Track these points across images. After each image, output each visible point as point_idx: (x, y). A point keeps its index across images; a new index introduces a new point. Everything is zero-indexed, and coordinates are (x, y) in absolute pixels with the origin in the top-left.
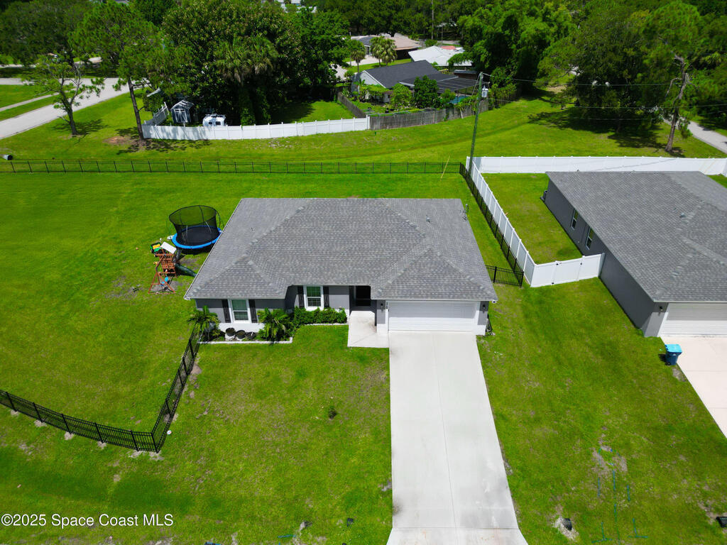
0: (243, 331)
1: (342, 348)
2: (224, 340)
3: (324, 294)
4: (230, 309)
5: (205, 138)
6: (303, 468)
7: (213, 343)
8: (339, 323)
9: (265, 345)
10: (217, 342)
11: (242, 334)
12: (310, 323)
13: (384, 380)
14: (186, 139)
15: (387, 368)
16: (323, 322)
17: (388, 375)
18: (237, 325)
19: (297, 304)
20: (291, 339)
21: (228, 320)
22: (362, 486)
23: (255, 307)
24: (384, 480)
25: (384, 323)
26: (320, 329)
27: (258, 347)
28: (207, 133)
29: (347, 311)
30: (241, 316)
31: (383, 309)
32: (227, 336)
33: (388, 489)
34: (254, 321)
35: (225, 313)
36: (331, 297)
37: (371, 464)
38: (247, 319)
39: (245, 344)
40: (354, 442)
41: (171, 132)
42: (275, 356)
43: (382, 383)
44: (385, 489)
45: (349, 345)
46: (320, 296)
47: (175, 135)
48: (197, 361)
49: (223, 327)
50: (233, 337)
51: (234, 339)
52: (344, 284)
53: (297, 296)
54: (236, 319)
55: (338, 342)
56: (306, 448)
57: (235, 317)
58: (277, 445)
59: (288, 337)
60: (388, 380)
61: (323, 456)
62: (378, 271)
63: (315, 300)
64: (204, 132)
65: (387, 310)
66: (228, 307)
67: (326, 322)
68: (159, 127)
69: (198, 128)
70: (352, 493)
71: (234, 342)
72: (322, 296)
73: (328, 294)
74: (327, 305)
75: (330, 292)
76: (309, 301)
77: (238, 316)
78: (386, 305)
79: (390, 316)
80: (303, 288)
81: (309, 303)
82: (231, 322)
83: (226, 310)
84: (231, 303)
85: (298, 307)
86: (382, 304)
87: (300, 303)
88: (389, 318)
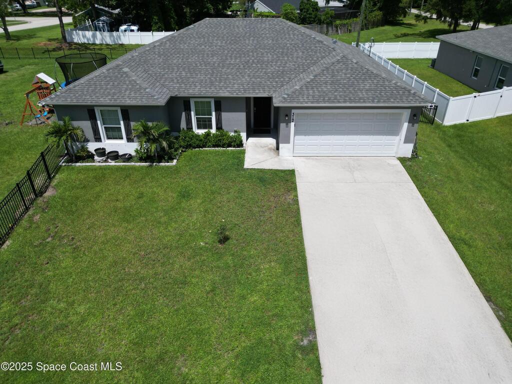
0: (117, 152)
1: (237, 170)
2: (94, 161)
3: (216, 111)
4: (99, 122)
5: (121, 43)
6: (177, 310)
7: (78, 164)
8: (234, 147)
9: (142, 167)
10: (84, 164)
11: (115, 156)
12: (198, 146)
13: (291, 202)
14: (104, 43)
15: (295, 189)
16: (214, 146)
17: (297, 196)
18: (109, 145)
19: (183, 125)
20: (175, 161)
21: (98, 139)
22: (267, 337)
23: (129, 120)
24: (303, 327)
25: (289, 143)
26: (211, 153)
27: (133, 168)
28: (122, 37)
29: (244, 135)
30: (113, 133)
31: (288, 122)
32: (96, 158)
33: (310, 341)
34: (130, 140)
35: (93, 128)
36: (225, 115)
37: (282, 303)
38: (122, 138)
39: (117, 166)
40: (254, 274)
41: (91, 37)
42: (153, 177)
43: (289, 204)
44: (305, 342)
45: (245, 167)
46: (211, 115)
47: (94, 40)
48: (55, 182)
49: (92, 147)
50: (104, 158)
51: (106, 161)
52: (240, 95)
53: (184, 114)
54: (108, 138)
55: (233, 164)
56: (185, 283)
57: (107, 136)
58: (142, 279)
59: (171, 159)
60: (296, 201)
61: (208, 293)
62: (282, 82)
63: (204, 120)
64: (119, 37)
65: (292, 124)
66: (96, 120)
67: (218, 146)
68: (80, 32)
69: (115, 33)
70: (252, 348)
71: (104, 164)
72: (214, 113)
73: (221, 111)
74: (219, 126)
75: (223, 107)
76: (197, 121)
77: (110, 133)
78: (292, 117)
79: (295, 134)
80: (189, 102)
81: (197, 124)
82: (101, 141)
83: (94, 124)
84: (98, 110)
85: (185, 129)
86: (287, 116)
87: (187, 124)
88: (294, 136)
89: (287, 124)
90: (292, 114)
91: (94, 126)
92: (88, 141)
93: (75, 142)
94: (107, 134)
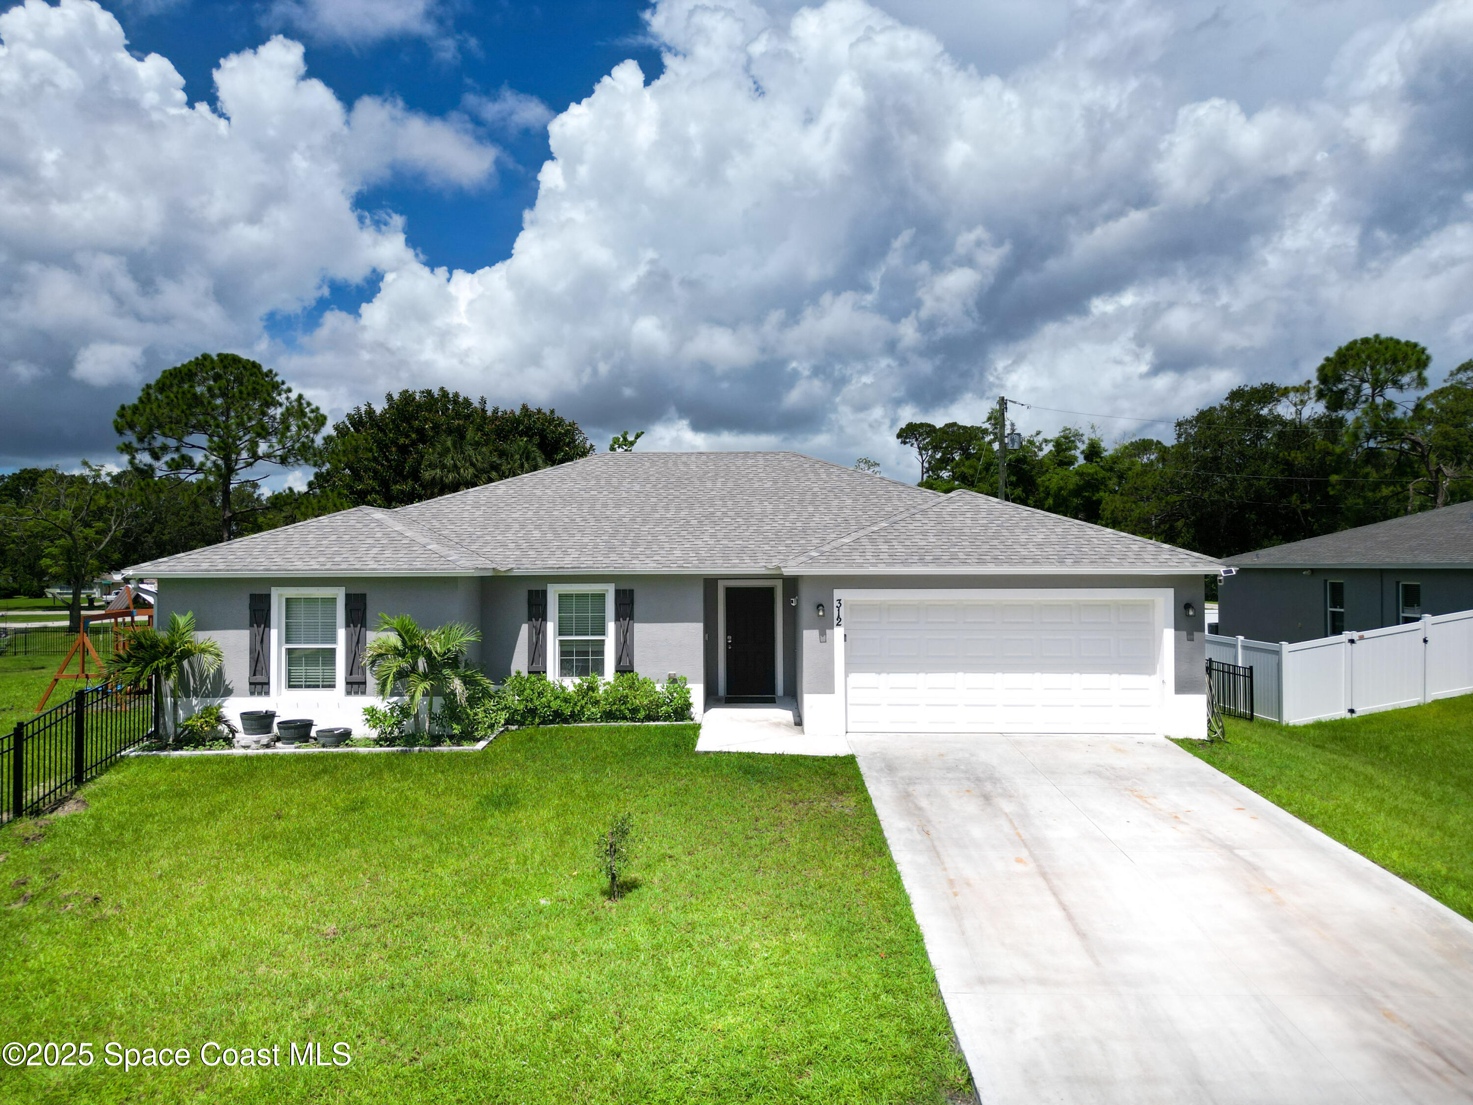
0: (310, 723)
1: (673, 755)
2: (229, 745)
3: (617, 618)
7: (179, 753)
8: (666, 720)
9: (377, 755)
13: (848, 811)
15: (859, 789)
16: (606, 716)
17: (867, 801)
19: (520, 662)
20: (482, 743)
21: (259, 686)
23: (364, 625)
25: (832, 691)
26: (594, 729)
27: (350, 756)
29: (697, 693)
30: (311, 672)
32: (240, 737)
34: (355, 686)
35: (252, 651)
36: (642, 631)
38: (333, 686)
42: (407, 772)
43: (842, 814)
45: (700, 748)
46: (603, 632)
48: (90, 790)
50: (265, 738)
51: (269, 744)
52: (688, 569)
53: (525, 629)
54: (292, 685)
55: (661, 745)
57: (289, 678)
59: (471, 737)
60: (865, 810)
63: (584, 647)
65: (838, 633)
66: (267, 624)
67: (616, 718)
71: (261, 752)
72: (611, 627)
73: (632, 618)
74: (625, 662)
75: (639, 608)
76: (563, 653)
77: (301, 671)
78: (836, 609)
79: (848, 671)
80: (544, 593)
81: (562, 661)
82: (267, 693)
83: (259, 638)
84: (280, 596)
85: (525, 674)
86: (819, 606)
87: (532, 660)
88: (846, 676)
89: (823, 634)
90: (836, 604)
91: (258, 647)
92: (228, 692)
93: (188, 696)
94: (289, 672)
